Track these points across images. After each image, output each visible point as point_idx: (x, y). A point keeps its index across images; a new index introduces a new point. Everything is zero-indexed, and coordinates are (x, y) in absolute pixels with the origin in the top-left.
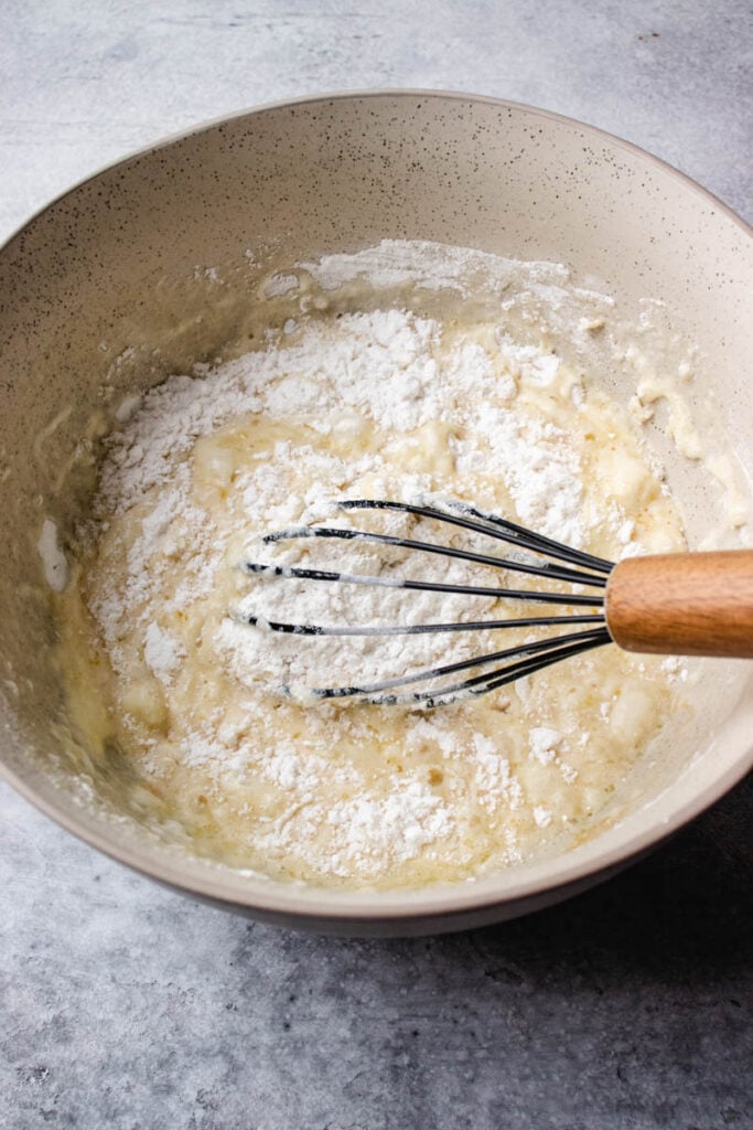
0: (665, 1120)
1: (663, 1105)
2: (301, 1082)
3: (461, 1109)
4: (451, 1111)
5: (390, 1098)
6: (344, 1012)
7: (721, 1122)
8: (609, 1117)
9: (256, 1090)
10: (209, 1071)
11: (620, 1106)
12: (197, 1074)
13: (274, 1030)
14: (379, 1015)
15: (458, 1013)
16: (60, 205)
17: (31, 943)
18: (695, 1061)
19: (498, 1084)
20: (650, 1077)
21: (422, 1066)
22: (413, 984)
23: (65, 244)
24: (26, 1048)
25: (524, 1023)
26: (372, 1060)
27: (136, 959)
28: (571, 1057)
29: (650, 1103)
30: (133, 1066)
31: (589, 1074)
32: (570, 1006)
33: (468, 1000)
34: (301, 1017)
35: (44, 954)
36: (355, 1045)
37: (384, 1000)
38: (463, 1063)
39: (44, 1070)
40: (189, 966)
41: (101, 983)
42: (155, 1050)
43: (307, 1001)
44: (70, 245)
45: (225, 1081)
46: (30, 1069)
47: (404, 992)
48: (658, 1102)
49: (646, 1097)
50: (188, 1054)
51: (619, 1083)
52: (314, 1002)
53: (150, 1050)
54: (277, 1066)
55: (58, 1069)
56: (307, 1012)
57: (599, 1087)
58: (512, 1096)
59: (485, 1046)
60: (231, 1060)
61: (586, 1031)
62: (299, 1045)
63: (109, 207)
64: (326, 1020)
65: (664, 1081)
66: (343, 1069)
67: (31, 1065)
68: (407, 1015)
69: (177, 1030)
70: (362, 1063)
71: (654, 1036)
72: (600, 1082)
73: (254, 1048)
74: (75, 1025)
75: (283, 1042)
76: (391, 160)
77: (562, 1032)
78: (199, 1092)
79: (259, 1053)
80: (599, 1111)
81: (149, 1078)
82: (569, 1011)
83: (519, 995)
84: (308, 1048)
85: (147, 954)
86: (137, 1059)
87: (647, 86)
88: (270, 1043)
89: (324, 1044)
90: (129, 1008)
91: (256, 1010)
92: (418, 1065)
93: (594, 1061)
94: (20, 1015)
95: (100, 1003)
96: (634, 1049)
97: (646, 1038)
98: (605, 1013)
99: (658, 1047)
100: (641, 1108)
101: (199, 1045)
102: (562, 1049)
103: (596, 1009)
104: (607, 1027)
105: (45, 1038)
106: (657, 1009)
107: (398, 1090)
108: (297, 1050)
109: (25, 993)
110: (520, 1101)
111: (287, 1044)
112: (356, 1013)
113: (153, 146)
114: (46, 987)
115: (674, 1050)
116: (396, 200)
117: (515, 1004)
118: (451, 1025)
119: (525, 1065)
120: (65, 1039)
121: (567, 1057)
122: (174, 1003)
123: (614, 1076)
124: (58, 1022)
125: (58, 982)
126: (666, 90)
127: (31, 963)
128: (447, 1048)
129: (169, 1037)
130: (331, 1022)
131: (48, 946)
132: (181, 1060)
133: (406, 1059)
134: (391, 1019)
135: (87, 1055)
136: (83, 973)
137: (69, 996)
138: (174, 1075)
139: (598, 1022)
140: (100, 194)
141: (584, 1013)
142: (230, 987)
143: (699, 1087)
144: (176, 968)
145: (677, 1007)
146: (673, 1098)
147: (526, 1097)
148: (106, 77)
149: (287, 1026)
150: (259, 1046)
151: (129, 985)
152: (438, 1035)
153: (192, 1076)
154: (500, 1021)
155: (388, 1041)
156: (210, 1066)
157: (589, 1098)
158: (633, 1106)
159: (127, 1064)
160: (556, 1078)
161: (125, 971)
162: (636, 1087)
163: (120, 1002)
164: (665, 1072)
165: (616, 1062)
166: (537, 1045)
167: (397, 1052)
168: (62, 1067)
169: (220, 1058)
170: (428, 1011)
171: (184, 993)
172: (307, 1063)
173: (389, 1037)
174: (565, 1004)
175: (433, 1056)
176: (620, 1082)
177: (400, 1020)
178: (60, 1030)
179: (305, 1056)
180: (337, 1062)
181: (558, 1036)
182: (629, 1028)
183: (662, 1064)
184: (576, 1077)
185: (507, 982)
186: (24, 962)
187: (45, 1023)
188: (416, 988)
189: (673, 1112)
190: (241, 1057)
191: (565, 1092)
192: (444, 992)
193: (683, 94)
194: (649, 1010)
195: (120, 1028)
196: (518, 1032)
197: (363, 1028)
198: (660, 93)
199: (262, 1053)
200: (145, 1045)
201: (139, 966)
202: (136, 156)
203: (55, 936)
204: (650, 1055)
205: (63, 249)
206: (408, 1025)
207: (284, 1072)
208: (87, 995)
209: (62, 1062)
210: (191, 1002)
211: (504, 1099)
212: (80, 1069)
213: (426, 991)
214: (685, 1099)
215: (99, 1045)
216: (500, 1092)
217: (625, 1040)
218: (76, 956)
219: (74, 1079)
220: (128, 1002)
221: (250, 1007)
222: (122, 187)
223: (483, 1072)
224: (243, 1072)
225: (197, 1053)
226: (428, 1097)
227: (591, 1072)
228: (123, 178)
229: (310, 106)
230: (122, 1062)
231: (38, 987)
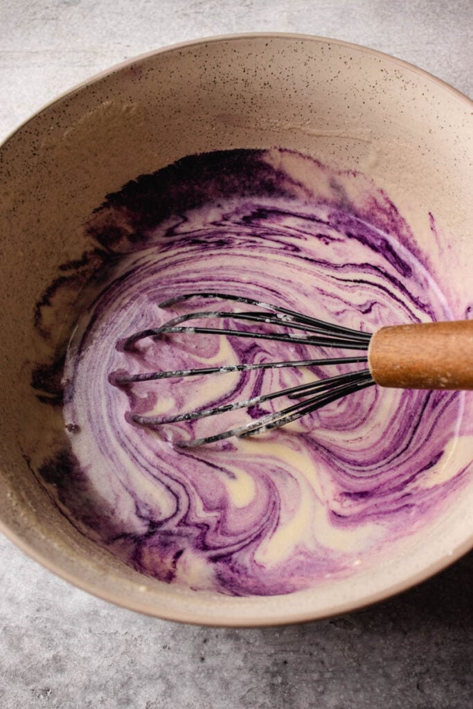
2: (213, 696)
5: (270, 705)
6: (239, 649)
9: (184, 701)
10: (153, 690)
12: (146, 691)
13: (194, 662)
14: (262, 651)
15: (313, 648)
16: (26, 128)
17: (37, 608)
18: (468, 677)
19: (340, 695)
20: (439, 688)
21: (290, 683)
22: (283, 630)
23: (31, 154)
24: (37, 676)
25: (356, 655)
26: (258, 680)
27: (105, 617)
28: (387, 676)
30: (105, 687)
31: (399, 687)
32: (386, 643)
33: (319, 640)
34: (211, 653)
35: (45, 615)
36: (246, 671)
37: (264, 641)
38: (317, 681)
39: (48, 690)
40: (138, 621)
41: (82, 634)
42: (119, 676)
43: (215, 642)
44: (35, 154)
45: (164, 695)
46: (40, 690)
47: (277, 635)
48: (444, 705)
49: (436, 702)
50: (140, 678)
52: (220, 643)
53: (115, 677)
54: (197, 685)
55: (58, 689)
56: (215, 649)
57: (405, 696)
58: (348, 703)
59: (331, 670)
60: (167, 682)
61: (396, 659)
62: (211, 671)
63: (59, 126)
64: (227, 655)
65: (448, 691)
66: (240, 686)
67: (40, 687)
68: (279, 651)
69: (132, 663)
70: (251, 682)
71: (441, 662)
72: (407, 693)
73: (182, 674)
74: (67, 661)
75: (200, 669)
76: (249, 81)
77: (381, 660)
78: (147, 703)
79: (184, 677)
81: (116, 694)
82: (385, 646)
83: (352, 636)
84: (216, 673)
85: (111, 614)
86: (107, 682)
87: (425, 8)
88: (192, 671)
89: (227, 670)
90: (101, 649)
91: (182, 649)
92: (287, 684)
93: (401, 679)
94: (32, 655)
95: (83, 646)
96: (428, 670)
97: (436, 663)
98: (408, 647)
99: (444, 669)
101: (147, 672)
102: (380, 671)
103: (403, 644)
104: (410, 656)
105: (48, 670)
106: (442, 644)
107: (275, 700)
108: (209, 674)
109: (34, 641)
110: (354, 706)
111: (203, 671)
112: (247, 649)
113: (87, 82)
114: (48, 636)
115: (454, 670)
116: (254, 108)
117: (349, 642)
118: (308, 656)
119: (357, 682)
120: (61, 670)
121: (385, 676)
122: (130, 645)
123: (415, 689)
124: (56, 659)
125: (56, 633)
126: (438, 10)
127: (37, 621)
128: (306, 672)
129: (127, 667)
130: (231, 656)
131: (47, 609)
132: (135, 683)
133: (280, 679)
134: (269, 653)
135: (75, 680)
136: (71, 627)
137: (62, 642)
138: (131, 692)
139: (404, 653)
140: (52, 118)
141: (394, 647)
142: (165, 634)
143: (471, 695)
144: (130, 622)
145: (455, 642)
146: (454, 703)
147: (358, 703)
148: (61, 18)
149: (203, 659)
150: (185, 672)
151: (100, 634)
152: (300, 663)
153: (143, 693)
154: (340, 653)
155: (268, 668)
156: (154, 687)
157: (399, 703)
159: (101, 685)
160: (378, 690)
161: (97, 624)
162: (430, 695)
163: (95, 645)
164: (448, 686)
165: (416, 679)
166: (364, 668)
167: (274, 675)
168: (60, 688)
169: (160, 681)
170: (292, 648)
171: (135, 639)
172: (216, 683)
173: (269, 665)
174: (382, 641)
175: (297, 677)
176: (419, 692)
177: (275, 654)
178: (58, 664)
179: (214, 679)
180: (236, 682)
181: (378, 663)
182: (424, 657)
183: (447, 681)
184: (390, 689)
185: (344, 628)
186: (33, 620)
187: (48, 660)
188: (285, 632)
190: (173, 680)
191: (383, 700)
192: (303, 635)
193: (450, 12)
194: (437, 644)
195: (96, 662)
196: (351, 660)
197: (251, 660)
198: (434, 12)
199: (187, 677)
200: (111, 673)
201: (106, 621)
202: (75, 90)
203: (52, 603)
204: (438, 674)
205: (29, 158)
206: (281, 657)
207: (201, 689)
208: (74, 641)
209: (60, 685)
210: (141, 645)
211: (343, 705)
212: (71, 689)
213: (292, 634)
214: (462, 703)
215: (82, 674)
216: (341, 700)
217: (422, 664)
218: (66, 615)
219: (68, 695)
220: (100, 645)
221: (178, 647)
222: (67, 112)
223: (330, 687)
224: (175, 689)
225: (145, 677)
226: (295, 704)
227: (400, 686)
228: (67, 106)
229: (192, 48)
230: (97, 684)
231: (43, 636)
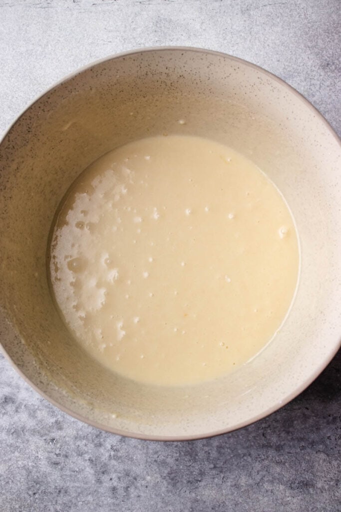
0: (279, 450)
1: (279, 445)
3: (206, 449)
4: (203, 449)
5: (181, 446)
7: (299, 450)
8: (259, 450)
9: (132, 444)
10: (115, 438)
11: (264, 446)
18: (291, 429)
19: (220, 440)
20: (275, 436)
24: (47, 432)
29: (274, 445)
30: (87, 438)
31: (252, 435)
39: (54, 440)
44: (29, 132)
45: (121, 441)
48: (277, 444)
49: (273, 443)
51: (263, 438)
53: (92, 432)
55: (59, 439)
57: (256, 440)
58: (225, 444)
63: (44, 111)
65: (279, 437)
67: (49, 438)
71: (277, 421)
72: (257, 438)
74: (63, 423)
76: (170, 74)
78: (111, 446)
80: (255, 448)
81: (93, 441)
86: (88, 435)
93: (254, 431)
94: (43, 420)
96: (269, 426)
97: (274, 422)
99: (278, 425)
100: (271, 447)
105: (53, 429)
109: (43, 412)
110: (227, 446)
114: (51, 410)
115: (284, 426)
116: (173, 88)
120: (60, 429)
123: (262, 436)
124: (57, 422)
132: (104, 435)
135: (69, 434)
137: (60, 413)
138: (102, 440)
143: (292, 439)
146: (282, 443)
147: (230, 444)
153: (108, 440)
157: (252, 444)
158: (268, 446)
159: (84, 437)
160: (241, 437)
162: (269, 439)
164: (280, 434)
165: (262, 431)
178: (58, 425)
183: (279, 431)
184: (248, 437)
187: (52, 423)
189: (282, 447)
191: (244, 442)
200: (90, 430)
204: (275, 428)
205: (26, 134)
209: (60, 437)
211: (222, 445)
212: (67, 439)
214: (287, 443)
215: (73, 431)
217: (266, 423)
219: (66, 442)
222: (49, 102)
226: (194, 445)
227: (254, 435)
228: (49, 98)
229: (131, 56)
230: (82, 436)
231: (48, 410)
